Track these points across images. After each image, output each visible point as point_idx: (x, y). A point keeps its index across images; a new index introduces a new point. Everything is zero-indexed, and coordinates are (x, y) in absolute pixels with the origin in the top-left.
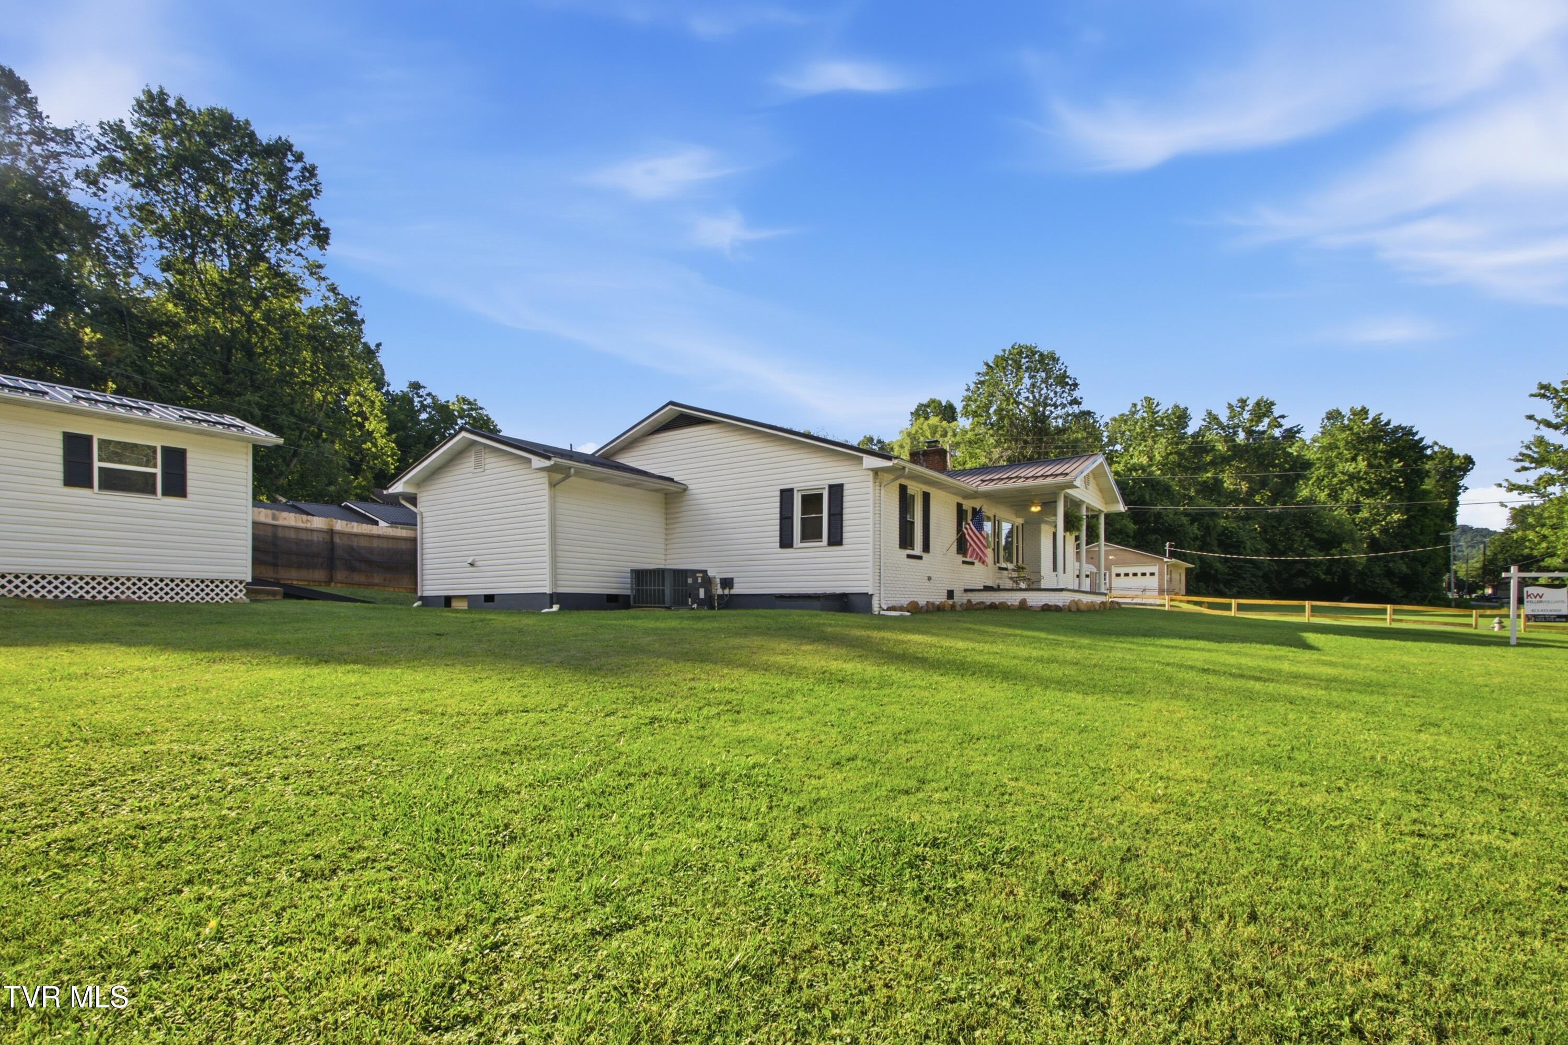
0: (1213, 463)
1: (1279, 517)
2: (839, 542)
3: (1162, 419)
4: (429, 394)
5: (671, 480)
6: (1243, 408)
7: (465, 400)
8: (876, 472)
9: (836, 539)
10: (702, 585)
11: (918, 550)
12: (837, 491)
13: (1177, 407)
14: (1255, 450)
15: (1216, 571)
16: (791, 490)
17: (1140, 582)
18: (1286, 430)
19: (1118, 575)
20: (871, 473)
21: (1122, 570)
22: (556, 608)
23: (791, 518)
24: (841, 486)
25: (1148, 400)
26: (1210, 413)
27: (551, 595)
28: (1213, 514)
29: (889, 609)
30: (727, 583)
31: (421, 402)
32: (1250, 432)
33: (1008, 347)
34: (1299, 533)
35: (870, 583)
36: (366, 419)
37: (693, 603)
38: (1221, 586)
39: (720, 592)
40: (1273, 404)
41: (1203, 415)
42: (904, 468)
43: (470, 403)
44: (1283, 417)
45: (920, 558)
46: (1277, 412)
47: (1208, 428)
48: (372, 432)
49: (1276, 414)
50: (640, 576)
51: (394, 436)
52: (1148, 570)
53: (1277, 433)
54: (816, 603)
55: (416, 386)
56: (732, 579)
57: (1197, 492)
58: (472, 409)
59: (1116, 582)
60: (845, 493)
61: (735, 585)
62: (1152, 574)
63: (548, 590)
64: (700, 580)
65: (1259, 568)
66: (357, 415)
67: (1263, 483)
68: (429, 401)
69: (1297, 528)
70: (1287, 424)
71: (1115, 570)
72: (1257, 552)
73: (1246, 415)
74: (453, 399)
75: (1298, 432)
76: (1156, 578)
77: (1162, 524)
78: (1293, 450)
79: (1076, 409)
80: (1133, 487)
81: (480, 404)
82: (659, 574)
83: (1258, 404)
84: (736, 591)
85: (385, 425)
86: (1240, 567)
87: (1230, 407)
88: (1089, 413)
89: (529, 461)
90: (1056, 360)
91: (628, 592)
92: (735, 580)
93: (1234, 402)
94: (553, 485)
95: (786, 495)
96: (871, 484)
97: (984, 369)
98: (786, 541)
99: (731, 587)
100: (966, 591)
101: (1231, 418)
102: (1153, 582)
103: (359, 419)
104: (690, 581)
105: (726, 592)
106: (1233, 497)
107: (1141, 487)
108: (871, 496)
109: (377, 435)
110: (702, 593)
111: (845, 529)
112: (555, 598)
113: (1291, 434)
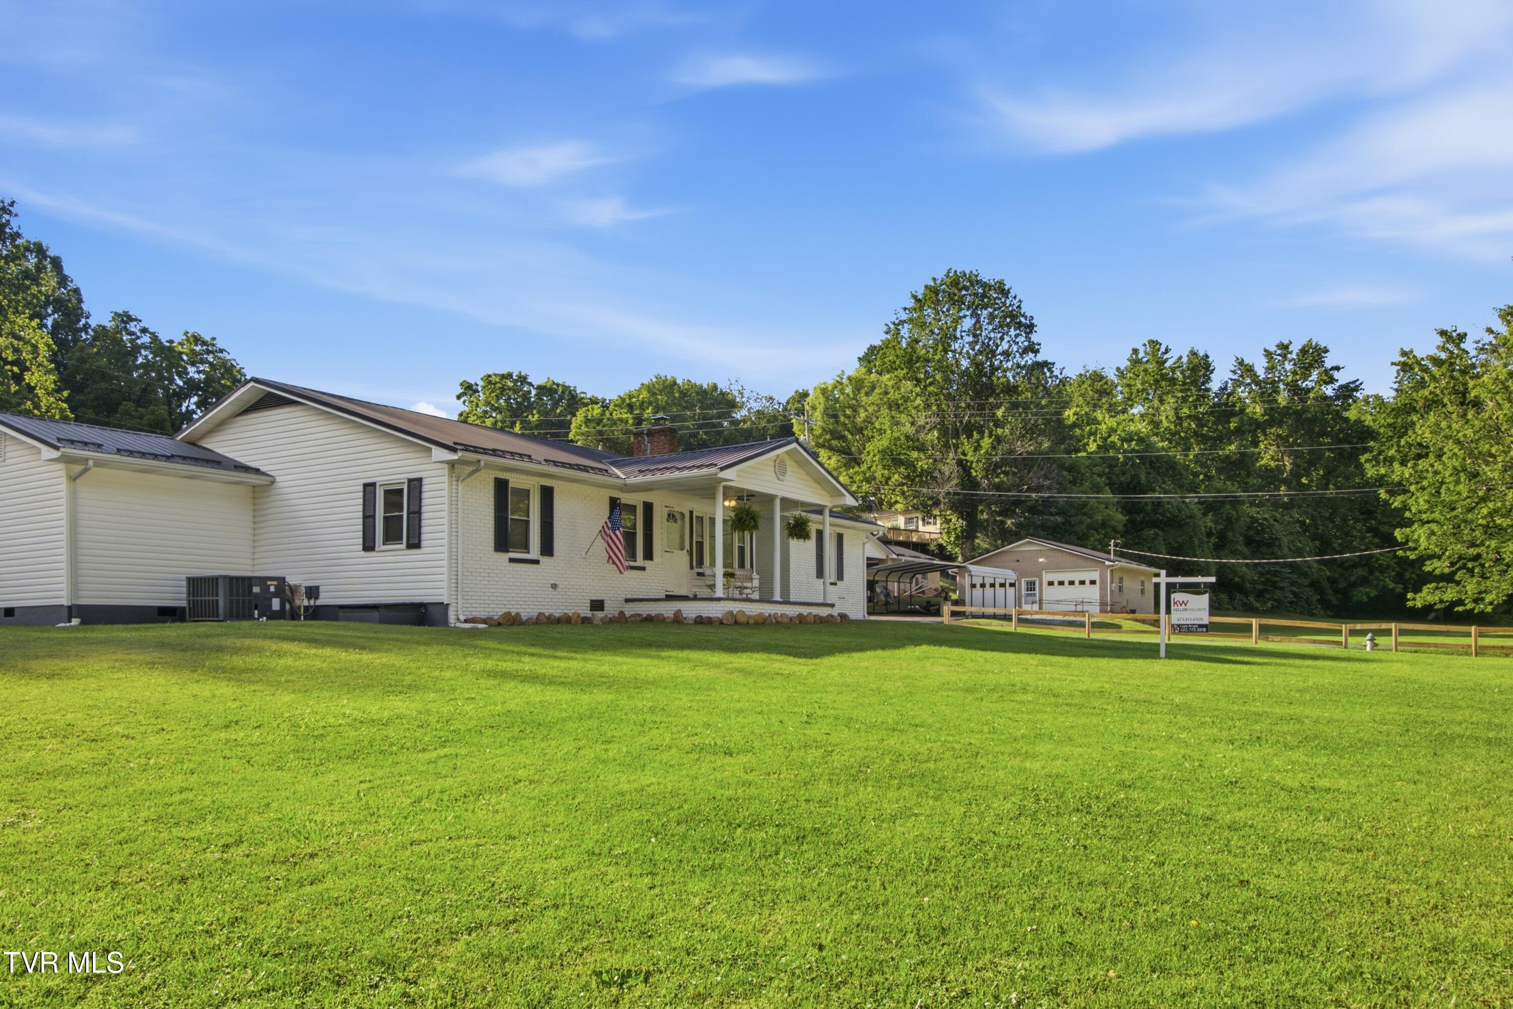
0: (1239, 432)
1: (1332, 504)
2: (418, 546)
3: (1173, 370)
4: (144, 331)
5: (257, 471)
6: (1284, 357)
7: (197, 339)
8: (452, 464)
9: (415, 544)
10: (275, 595)
11: (535, 551)
12: (416, 485)
13: (1193, 353)
14: (1298, 414)
15: (1242, 578)
16: (373, 485)
17: (1078, 593)
18: (1341, 387)
19: (1051, 583)
20: (446, 466)
21: (1056, 577)
22: (75, 622)
23: (374, 517)
24: (420, 480)
25: (1154, 344)
26: (1241, 363)
27: (70, 608)
28: (1236, 502)
29: (466, 621)
30: (313, 592)
31: (132, 341)
32: (1294, 389)
33: (940, 275)
34: (1359, 526)
35: (444, 591)
36: (25, 369)
37: (261, 616)
38: (1252, 599)
39: (306, 603)
40: (1326, 351)
41: (1231, 364)
42: (479, 461)
43: (204, 343)
44: (1337, 368)
45: (537, 562)
46: (1329, 361)
47: (1237, 383)
48: (34, 388)
49: (1328, 364)
50: (195, 584)
51: (65, 394)
52: (1088, 576)
53: (1329, 391)
54: (376, 614)
55: (125, 318)
56: (317, 588)
57: (1219, 471)
58: (208, 352)
59: (1050, 594)
60: (425, 488)
61: (322, 595)
62: (1093, 582)
63: (65, 602)
64: (272, 589)
65: (1305, 575)
66: (13, 363)
67: (1314, 460)
68: (146, 339)
69: (1356, 520)
70: (1342, 378)
71: (1047, 577)
72: (1299, 553)
73: (1289, 366)
74: (178, 337)
75: (1356, 389)
76: (1096, 588)
77: (1162, 515)
78: (1352, 414)
79: (1030, 358)
80: (1125, 464)
81: (220, 344)
82: (212, 582)
83: (1304, 351)
84: (321, 602)
85: (52, 377)
86: (1276, 574)
87: (1268, 354)
88: (1045, 364)
89: (39, 451)
90: (1005, 293)
91: (184, 604)
92: (321, 589)
93: (1272, 348)
94: (73, 479)
95: (369, 488)
96: (446, 479)
97: (911, 303)
98: (369, 546)
99: (317, 598)
100: (627, 601)
101: (1270, 369)
102: (1093, 593)
103: (15, 369)
104: (256, 590)
105: (312, 602)
106: (1271, 477)
107: (1134, 464)
108: (445, 493)
109: (40, 392)
110: (276, 604)
111: (424, 529)
112: (72, 611)
113: (1348, 391)
